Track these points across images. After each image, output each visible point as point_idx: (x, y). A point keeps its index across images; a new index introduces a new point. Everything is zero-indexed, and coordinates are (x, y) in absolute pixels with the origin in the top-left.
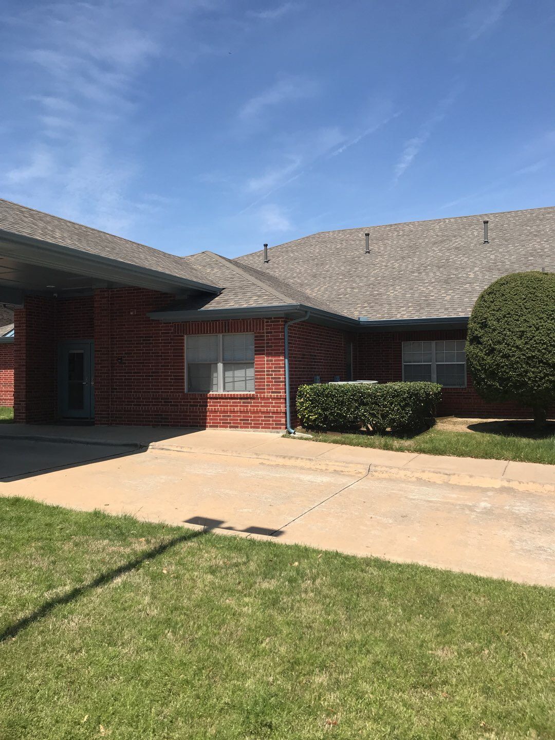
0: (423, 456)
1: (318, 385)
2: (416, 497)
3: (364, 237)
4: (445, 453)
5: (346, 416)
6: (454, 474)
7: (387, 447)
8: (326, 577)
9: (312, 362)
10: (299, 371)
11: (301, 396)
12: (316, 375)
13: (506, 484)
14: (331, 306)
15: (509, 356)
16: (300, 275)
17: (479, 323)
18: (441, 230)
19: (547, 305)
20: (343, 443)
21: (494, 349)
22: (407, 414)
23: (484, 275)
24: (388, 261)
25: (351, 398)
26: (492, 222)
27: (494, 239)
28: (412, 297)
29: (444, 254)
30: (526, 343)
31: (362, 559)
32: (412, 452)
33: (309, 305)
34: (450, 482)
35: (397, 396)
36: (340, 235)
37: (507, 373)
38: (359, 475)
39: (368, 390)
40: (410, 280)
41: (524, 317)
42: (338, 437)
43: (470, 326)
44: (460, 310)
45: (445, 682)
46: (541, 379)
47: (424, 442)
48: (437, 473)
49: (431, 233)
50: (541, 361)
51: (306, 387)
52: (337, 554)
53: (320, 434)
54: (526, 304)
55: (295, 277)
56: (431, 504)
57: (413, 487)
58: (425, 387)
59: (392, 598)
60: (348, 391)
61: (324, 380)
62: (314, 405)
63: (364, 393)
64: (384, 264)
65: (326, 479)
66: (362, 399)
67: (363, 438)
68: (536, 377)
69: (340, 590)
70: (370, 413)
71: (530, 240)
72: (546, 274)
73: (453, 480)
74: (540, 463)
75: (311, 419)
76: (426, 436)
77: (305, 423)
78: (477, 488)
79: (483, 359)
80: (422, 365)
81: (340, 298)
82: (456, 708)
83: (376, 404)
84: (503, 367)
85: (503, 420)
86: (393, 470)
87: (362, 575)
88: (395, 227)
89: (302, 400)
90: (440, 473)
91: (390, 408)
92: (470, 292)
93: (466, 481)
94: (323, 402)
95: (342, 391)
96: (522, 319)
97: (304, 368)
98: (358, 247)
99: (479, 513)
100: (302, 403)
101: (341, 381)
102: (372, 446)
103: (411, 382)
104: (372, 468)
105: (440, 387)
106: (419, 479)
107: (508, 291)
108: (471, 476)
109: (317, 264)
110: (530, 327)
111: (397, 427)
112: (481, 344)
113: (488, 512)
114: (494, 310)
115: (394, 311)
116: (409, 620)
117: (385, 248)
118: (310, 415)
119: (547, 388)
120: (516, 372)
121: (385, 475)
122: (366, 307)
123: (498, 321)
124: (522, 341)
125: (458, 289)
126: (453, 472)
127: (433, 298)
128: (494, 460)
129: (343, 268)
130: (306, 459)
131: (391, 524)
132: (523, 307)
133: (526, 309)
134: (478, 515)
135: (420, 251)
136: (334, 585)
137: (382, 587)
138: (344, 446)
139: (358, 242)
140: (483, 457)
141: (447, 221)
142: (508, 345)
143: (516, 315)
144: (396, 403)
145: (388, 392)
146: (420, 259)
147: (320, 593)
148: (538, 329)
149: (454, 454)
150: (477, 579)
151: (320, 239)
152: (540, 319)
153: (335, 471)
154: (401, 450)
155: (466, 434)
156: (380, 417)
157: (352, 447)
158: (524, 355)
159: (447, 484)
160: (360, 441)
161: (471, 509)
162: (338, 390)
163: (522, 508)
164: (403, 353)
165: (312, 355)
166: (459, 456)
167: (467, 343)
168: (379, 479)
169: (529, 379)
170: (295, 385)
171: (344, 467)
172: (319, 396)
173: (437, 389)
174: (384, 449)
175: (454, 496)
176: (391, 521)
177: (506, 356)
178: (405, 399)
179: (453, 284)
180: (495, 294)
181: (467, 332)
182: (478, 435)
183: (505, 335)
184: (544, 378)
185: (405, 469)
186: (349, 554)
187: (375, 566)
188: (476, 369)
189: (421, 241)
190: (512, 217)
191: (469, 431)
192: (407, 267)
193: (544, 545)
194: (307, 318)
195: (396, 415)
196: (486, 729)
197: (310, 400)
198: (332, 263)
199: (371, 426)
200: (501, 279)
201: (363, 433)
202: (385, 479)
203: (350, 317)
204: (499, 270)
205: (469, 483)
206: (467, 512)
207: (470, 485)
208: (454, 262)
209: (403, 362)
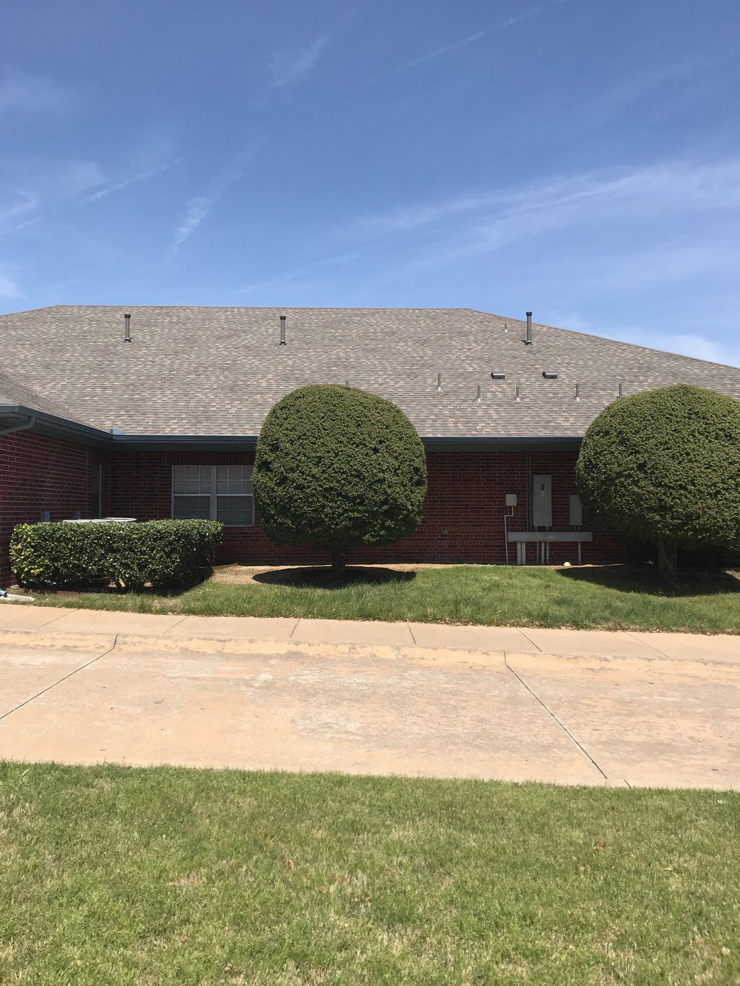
0: (192, 618)
1: (46, 525)
2: (178, 674)
3: (123, 319)
4: (222, 613)
5: (86, 569)
6: (230, 640)
7: (143, 609)
8: (31, 802)
9: (38, 490)
10: (15, 504)
11: (17, 541)
12: (43, 509)
13: (293, 648)
14: (71, 410)
15: (304, 487)
16: (24, 364)
17: (269, 445)
18: (227, 321)
19: (348, 426)
20: (81, 607)
21: (286, 478)
22: (173, 562)
23: (279, 385)
24: (156, 355)
25: (95, 543)
26: (292, 320)
27: (292, 340)
28: (187, 407)
29: (230, 352)
30: (324, 472)
31: (90, 768)
32: (178, 614)
33: (36, 407)
34: (224, 651)
35: (160, 539)
36: (89, 312)
37: (302, 508)
38: (102, 650)
39: (120, 531)
40: (186, 384)
41: (322, 440)
42: (73, 598)
43: (258, 448)
44: (248, 427)
45: (186, 921)
46: (340, 515)
47: (194, 600)
48: (208, 640)
49: (215, 324)
50: (340, 494)
51: (27, 528)
52: (53, 767)
53: (46, 595)
54: (324, 424)
55: (17, 366)
56: (197, 682)
57: (175, 661)
58: (200, 526)
59: (127, 818)
60: (91, 532)
61: (55, 518)
62: (39, 553)
63: (113, 536)
64: (150, 358)
65: (48, 659)
66: (110, 544)
67: (110, 598)
68: (334, 513)
69: (49, 820)
70: (121, 563)
71: (334, 346)
72: (348, 389)
73: (230, 648)
74: (335, 619)
75: (33, 573)
76: (198, 592)
77: (23, 579)
78: (258, 656)
79: (273, 491)
80: (198, 497)
81: (85, 401)
82: (196, 954)
83: (131, 550)
84: (296, 501)
85: (297, 567)
86: (150, 640)
87: (86, 791)
88: (167, 311)
89: (19, 546)
90: (212, 640)
91: (150, 556)
92: (260, 405)
93: (244, 648)
94: (52, 548)
95: (82, 533)
96: (319, 442)
97: (24, 499)
98: (114, 332)
99: (259, 688)
100: (19, 552)
101: (82, 518)
102: (123, 608)
103: (181, 519)
104: (120, 639)
105: (220, 526)
106: (184, 650)
107: (304, 406)
108: (251, 641)
109: (52, 350)
110: (329, 452)
111: (159, 581)
112: (271, 471)
113: (269, 686)
114: (287, 429)
115: (161, 423)
116: (147, 845)
117: (152, 337)
118: (31, 569)
119: (346, 526)
120: (310, 507)
121: (138, 648)
122: (122, 415)
123: (291, 444)
124: (319, 469)
125: (247, 400)
126: (228, 638)
127: (215, 409)
128: (281, 619)
129: (91, 359)
130: (21, 633)
131: (138, 714)
132: (321, 427)
133: (325, 430)
134: (256, 691)
135: (199, 347)
136: (42, 813)
137: (114, 805)
138: (82, 611)
139: (114, 325)
140: (268, 615)
141: (236, 310)
142: (303, 473)
143: (313, 437)
144: (159, 549)
145: (148, 534)
146: (198, 357)
147: (17, 828)
148: (337, 455)
149: (232, 613)
150: (244, 775)
151: (57, 314)
152: (341, 442)
153: (65, 646)
154: (163, 611)
155: (249, 587)
156: (135, 568)
157: (94, 612)
158: (320, 486)
159: (221, 654)
160: (105, 602)
161: (248, 684)
162: (75, 531)
163: (310, 676)
164: (173, 480)
165: (38, 481)
166: (238, 615)
167: (255, 470)
168: (128, 653)
169: (326, 515)
170: (8, 524)
171: (80, 640)
172: (46, 540)
173: (216, 529)
174: (140, 612)
175: (228, 668)
176: (139, 711)
177: (300, 487)
178: (171, 543)
179: (240, 392)
180: (289, 410)
181: (255, 455)
182: (265, 588)
183: (300, 460)
184: (343, 514)
185: (165, 638)
186: (72, 764)
187: (108, 775)
188: (264, 502)
189: (200, 333)
190: (314, 314)
191: (255, 582)
192: (181, 365)
193: (331, 721)
194: (30, 426)
195: (158, 565)
196: (233, 973)
197: (32, 547)
198: (74, 351)
199: (123, 581)
200: (297, 391)
201: (111, 591)
202: (137, 653)
203: (98, 428)
204: (297, 379)
205: (249, 650)
206: (243, 688)
207: (250, 652)
208: (243, 364)
209: (172, 492)
